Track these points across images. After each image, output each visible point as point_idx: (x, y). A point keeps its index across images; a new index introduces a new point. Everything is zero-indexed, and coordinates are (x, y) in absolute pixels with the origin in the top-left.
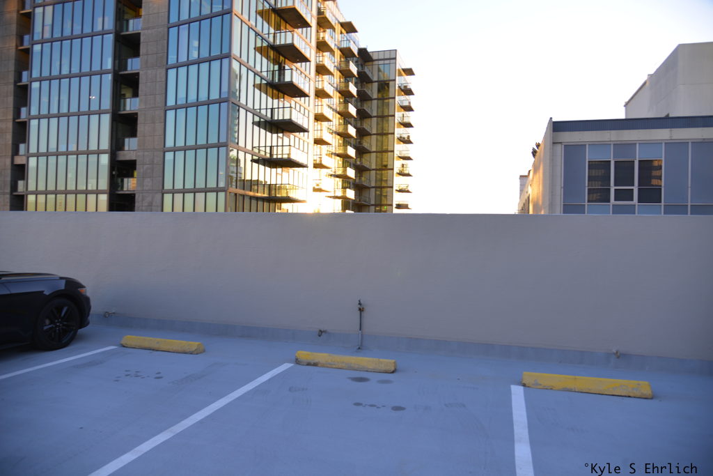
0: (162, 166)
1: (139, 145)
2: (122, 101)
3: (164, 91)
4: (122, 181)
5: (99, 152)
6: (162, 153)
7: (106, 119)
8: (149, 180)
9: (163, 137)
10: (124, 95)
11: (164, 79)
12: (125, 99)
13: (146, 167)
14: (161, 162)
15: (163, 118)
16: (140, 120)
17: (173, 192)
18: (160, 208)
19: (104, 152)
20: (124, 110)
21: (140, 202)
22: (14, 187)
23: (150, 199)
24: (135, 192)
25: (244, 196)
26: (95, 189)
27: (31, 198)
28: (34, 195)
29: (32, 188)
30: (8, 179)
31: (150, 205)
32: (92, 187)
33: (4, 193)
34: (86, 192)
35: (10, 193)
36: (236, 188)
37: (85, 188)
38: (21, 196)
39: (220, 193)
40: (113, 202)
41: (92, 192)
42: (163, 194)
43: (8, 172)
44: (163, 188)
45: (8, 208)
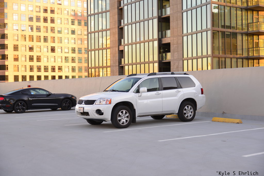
0: (182, 44)
1: (171, 34)
4: (166, 55)
5: (153, 41)
6: (182, 38)
7: (156, 21)
8: (176, 53)
9: (182, 28)
13: (174, 46)
14: (182, 43)
15: (181, 17)
16: (171, 20)
17: (188, 59)
19: (156, 40)
21: (173, 66)
22: (120, 62)
23: (177, 64)
24: (171, 61)
25: (225, 58)
26: (152, 60)
27: (126, 67)
28: (128, 66)
29: (126, 62)
30: (117, 58)
31: (178, 67)
32: (151, 59)
33: (116, 66)
34: (149, 63)
35: (118, 66)
36: (219, 54)
37: (148, 61)
38: (123, 67)
39: (208, 58)
40: (161, 67)
41: (151, 62)
42: (183, 61)
43: (117, 54)
44: (183, 57)
45: (118, 73)
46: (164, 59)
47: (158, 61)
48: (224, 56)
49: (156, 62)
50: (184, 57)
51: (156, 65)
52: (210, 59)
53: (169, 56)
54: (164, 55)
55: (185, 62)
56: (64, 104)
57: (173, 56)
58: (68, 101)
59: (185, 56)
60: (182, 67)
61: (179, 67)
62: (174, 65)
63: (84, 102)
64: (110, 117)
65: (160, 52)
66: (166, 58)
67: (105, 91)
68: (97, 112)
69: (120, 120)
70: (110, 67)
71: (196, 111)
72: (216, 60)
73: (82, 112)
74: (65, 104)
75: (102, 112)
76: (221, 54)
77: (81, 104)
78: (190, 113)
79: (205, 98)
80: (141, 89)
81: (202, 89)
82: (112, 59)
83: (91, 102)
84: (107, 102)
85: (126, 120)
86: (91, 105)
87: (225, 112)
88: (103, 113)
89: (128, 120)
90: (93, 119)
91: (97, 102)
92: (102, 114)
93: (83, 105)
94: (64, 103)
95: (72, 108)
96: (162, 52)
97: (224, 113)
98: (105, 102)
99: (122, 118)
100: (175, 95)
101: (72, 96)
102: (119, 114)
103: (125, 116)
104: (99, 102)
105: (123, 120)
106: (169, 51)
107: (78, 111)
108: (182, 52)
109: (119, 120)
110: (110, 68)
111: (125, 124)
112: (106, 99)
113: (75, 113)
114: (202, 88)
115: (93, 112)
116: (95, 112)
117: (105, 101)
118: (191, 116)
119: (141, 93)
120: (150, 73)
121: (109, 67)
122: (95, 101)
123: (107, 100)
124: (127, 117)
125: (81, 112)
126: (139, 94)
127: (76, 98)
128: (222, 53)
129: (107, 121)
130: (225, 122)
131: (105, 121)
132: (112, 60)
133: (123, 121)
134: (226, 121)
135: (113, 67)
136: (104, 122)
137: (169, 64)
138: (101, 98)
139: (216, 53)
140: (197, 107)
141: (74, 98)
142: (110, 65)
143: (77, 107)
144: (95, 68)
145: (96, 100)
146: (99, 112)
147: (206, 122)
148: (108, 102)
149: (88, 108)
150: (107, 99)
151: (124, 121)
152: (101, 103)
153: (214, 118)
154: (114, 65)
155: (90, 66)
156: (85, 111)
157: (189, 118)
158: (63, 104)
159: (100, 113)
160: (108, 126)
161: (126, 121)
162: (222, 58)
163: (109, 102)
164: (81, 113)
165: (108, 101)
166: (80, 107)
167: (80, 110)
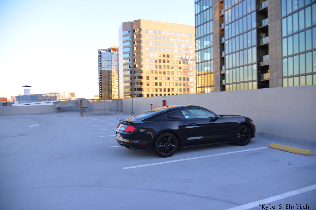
0: (281, 66)
1: (270, 58)
2: (261, 40)
3: (280, 30)
4: (263, 75)
5: (252, 64)
6: (281, 60)
7: (255, 49)
8: (275, 73)
9: (281, 52)
10: (262, 37)
11: (280, 25)
12: (262, 38)
13: (273, 67)
14: (281, 64)
15: (281, 43)
16: (270, 46)
17: (288, 77)
18: (281, 86)
19: (254, 64)
20: (262, 43)
21: (272, 84)
24: (269, 79)
28: (228, 85)
29: (227, 82)
32: (250, 79)
34: (248, 82)
35: (220, 85)
38: (224, 86)
39: (314, 75)
40: (259, 85)
42: (282, 79)
43: (219, 77)
44: (283, 76)
45: (220, 90)
46: (262, 79)
47: (257, 80)
49: (254, 81)
51: (255, 84)
55: (285, 80)
56: (239, 134)
57: (271, 75)
59: (285, 74)
60: (281, 84)
61: (278, 84)
65: (258, 73)
82: (215, 81)
108: (281, 72)
121: (212, 86)
135: (216, 86)
137: (267, 82)
144: (202, 87)
155: (198, 86)
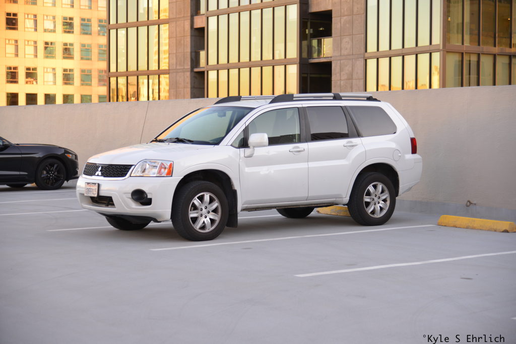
0: (364, 16)
5: (286, 3)
8: (348, 39)
13: (343, 19)
14: (363, 11)
17: (378, 56)
19: (292, 2)
21: (338, 75)
22: (195, 61)
23: (350, 69)
24: (332, 59)
25: (479, 55)
26: (283, 57)
27: (212, 75)
28: (216, 72)
29: (213, 61)
30: (188, 50)
31: (350, 77)
32: (279, 55)
33: (184, 71)
34: (273, 64)
35: (189, 70)
36: (463, 44)
37: (271, 58)
38: (203, 72)
39: (433, 54)
40: (306, 75)
41: (279, 63)
42: (366, 60)
43: (188, 40)
44: (366, 51)
45: (188, 90)
46: (315, 55)
47: (298, 61)
48: (476, 48)
49: (292, 62)
50: (369, 50)
51: (293, 70)
52: (436, 57)
53: (328, 48)
54: (315, 42)
55: (372, 64)
56: (45, 172)
57: (337, 46)
58: (55, 166)
59: (372, 47)
60: (362, 76)
61: (355, 76)
62: (341, 70)
63: (101, 171)
64: (170, 210)
65: (303, 36)
66: (319, 52)
67: (156, 140)
68: (134, 197)
69: (195, 220)
70: (169, 74)
71: (397, 198)
72: (453, 59)
73: (96, 195)
74: (48, 173)
75: (149, 197)
76: (467, 43)
77: (91, 175)
78: (382, 204)
79: (421, 164)
80: (253, 138)
81: (413, 141)
82: (175, 52)
83: (118, 171)
84: (163, 170)
85: (210, 219)
86: (119, 177)
87: (475, 202)
88: (150, 200)
89: (217, 218)
90: (122, 215)
91: (135, 171)
92: (148, 202)
93: (98, 178)
94: (45, 169)
95: (65, 184)
96: (309, 37)
97: (471, 203)
98: (156, 171)
99: (201, 212)
100: (343, 156)
101: (67, 151)
102: (193, 203)
103: (208, 209)
104: (140, 169)
105: (203, 219)
106: (328, 33)
107: (84, 194)
108: (363, 36)
109: (191, 218)
110: (167, 76)
111: (209, 229)
112: (160, 162)
113: (76, 197)
114: (413, 136)
115: (124, 196)
116: (130, 196)
117: (156, 167)
118: (384, 212)
119: (251, 147)
120: (277, 94)
121: (165, 72)
122: (130, 168)
123: (162, 166)
124: (215, 211)
125: (93, 195)
126: (248, 151)
127: (76, 156)
128: (471, 41)
129: (160, 222)
130: (473, 228)
131: (156, 221)
132: (175, 55)
133: (204, 222)
134: (474, 226)
135: (175, 74)
136: (152, 224)
137: (326, 67)
138: (145, 161)
139: (456, 41)
140: (401, 186)
141: (70, 156)
142: (167, 68)
143: (82, 181)
144: (127, 74)
145: (132, 166)
146: (140, 196)
147: (424, 228)
148: (165, 172)
149: (110, 186)
150: (162, 164)
151: (207, 221)
152: (144, 174)
153: (443, 216)
154: (178, 67)
155: (113, 69)
156: (102, 194)
157: (379, 215)
158: (42, 173)
159: (142, 201)
160: (163, 234)
161: (212, 221)
162: (469, 53)
163: (166, 170)
164: (92, 198)
165: (165, 168)
166: (88, 183)
167: (89, 190)
